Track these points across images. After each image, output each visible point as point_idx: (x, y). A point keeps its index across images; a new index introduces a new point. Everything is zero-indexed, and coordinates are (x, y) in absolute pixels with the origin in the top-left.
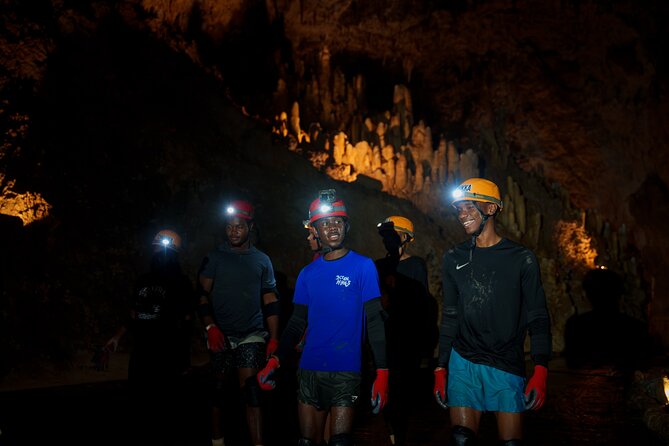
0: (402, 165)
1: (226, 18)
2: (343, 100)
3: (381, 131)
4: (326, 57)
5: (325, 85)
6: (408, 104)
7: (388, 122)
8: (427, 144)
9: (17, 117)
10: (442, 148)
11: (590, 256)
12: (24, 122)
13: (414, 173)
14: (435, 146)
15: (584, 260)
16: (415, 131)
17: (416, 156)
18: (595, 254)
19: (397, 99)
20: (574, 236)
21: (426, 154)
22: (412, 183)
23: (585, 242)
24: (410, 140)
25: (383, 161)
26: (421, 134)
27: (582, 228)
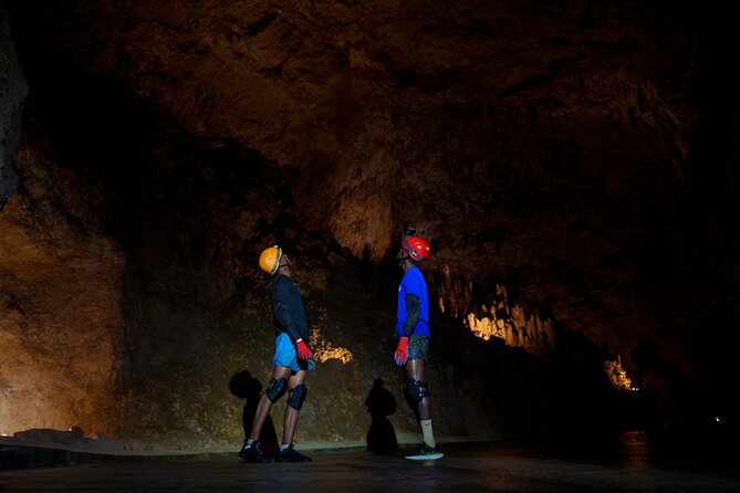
0: (510, 330)
1: (383, 253)
2: (461, 295)
3: (493, 311)
4: (448, 272)
5: (449, 288)
6: (505, 295)
7: (496, 306)
8: (522, 318)
9: (321, 310)
10: (532, 319)
11: (627, 383)
12: (324, 313)
13: (517, 334)
14: (527, 319)
15: (624, 386)
16: (514, 310)
17: (516, 325)
18: (629, 381)
19: (499, 293)
20: (615, 370)
21: (522, 324)
22: (518, 341)
23: (623, 374)
24: (511, 315)
25: (498, 329)
26: (517, 312)
27: (619, 366)
